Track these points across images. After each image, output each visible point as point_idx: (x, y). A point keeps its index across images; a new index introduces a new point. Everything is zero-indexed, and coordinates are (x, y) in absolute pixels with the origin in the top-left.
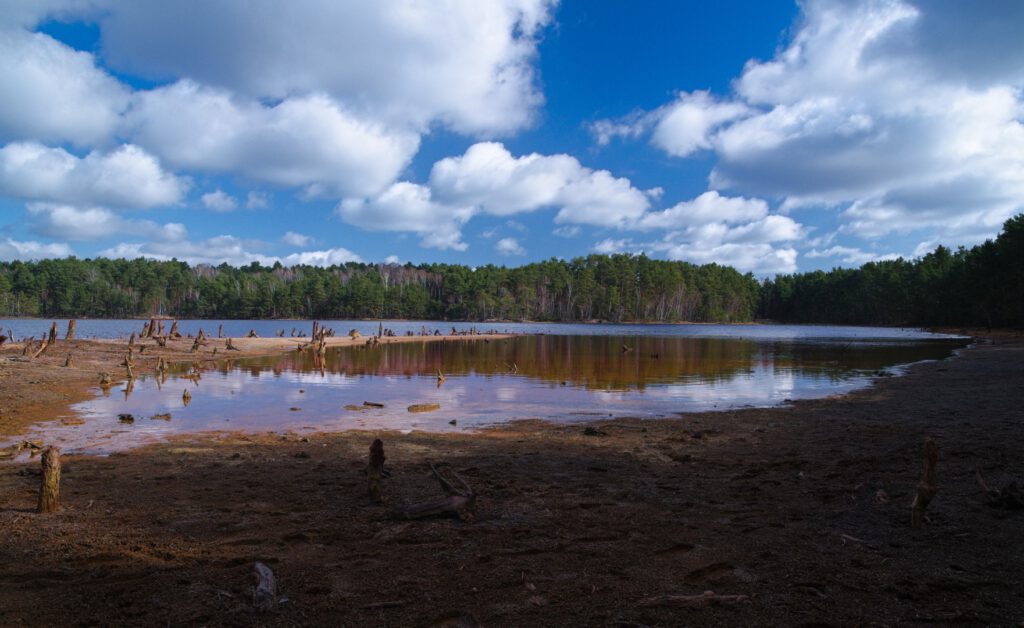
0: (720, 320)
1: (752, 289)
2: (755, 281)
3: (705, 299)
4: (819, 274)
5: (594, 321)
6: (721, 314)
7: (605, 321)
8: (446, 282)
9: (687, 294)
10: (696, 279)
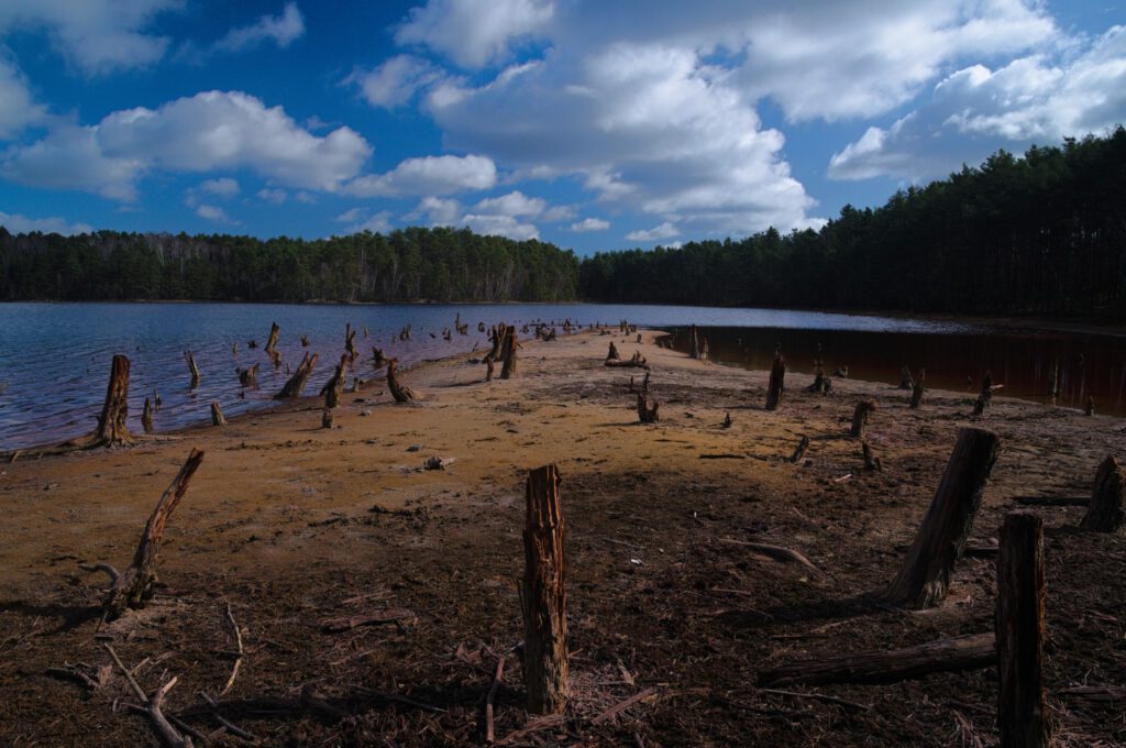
0: (549, 300)
1: (574, 266)
2: (576, 258)
3: (532, 277)
4: (638, 251)
5: (422, 301)
6: (549, 293)
7: (433, 302)
8: (236, 255)
9: (514, 272)
10: (521, 255)
